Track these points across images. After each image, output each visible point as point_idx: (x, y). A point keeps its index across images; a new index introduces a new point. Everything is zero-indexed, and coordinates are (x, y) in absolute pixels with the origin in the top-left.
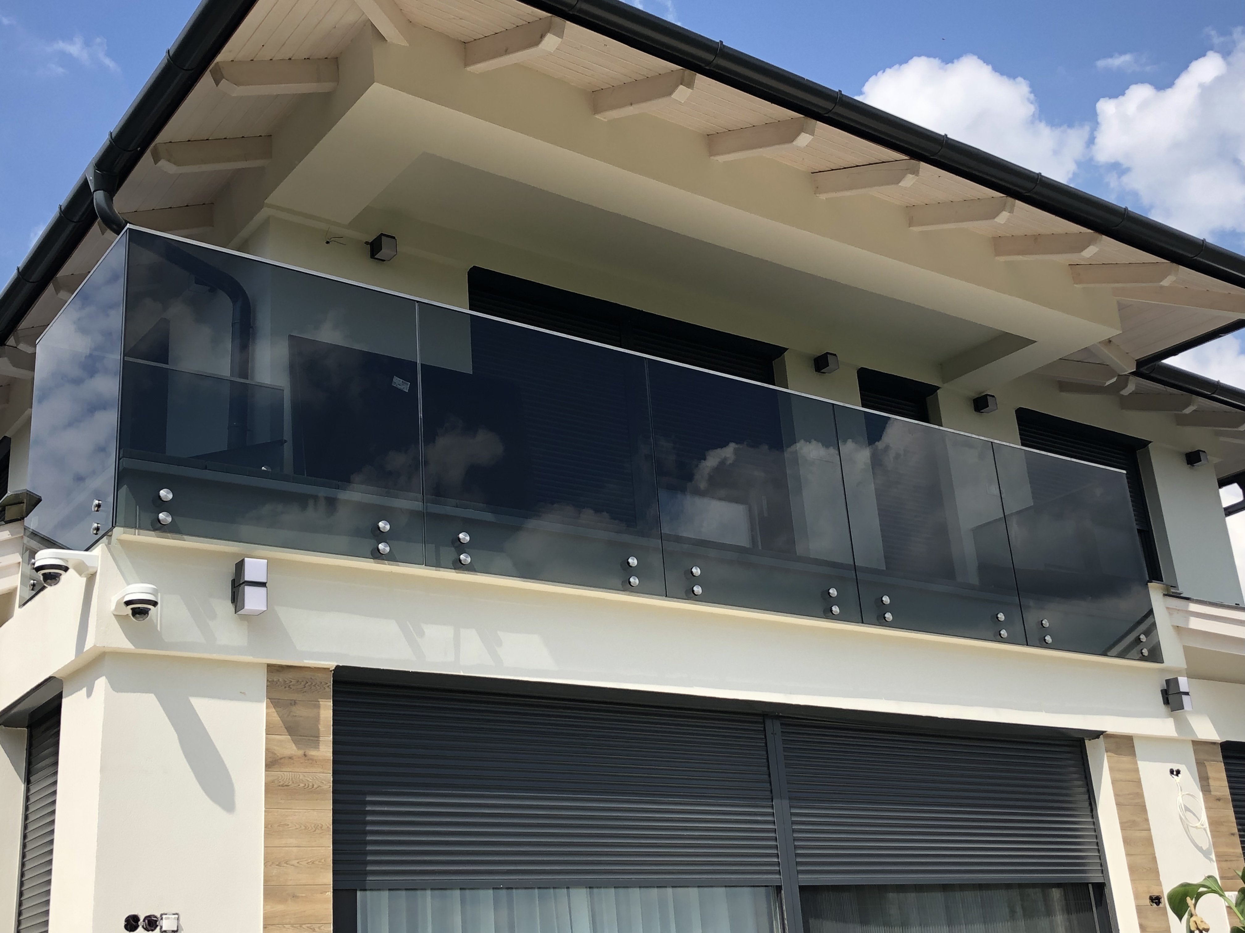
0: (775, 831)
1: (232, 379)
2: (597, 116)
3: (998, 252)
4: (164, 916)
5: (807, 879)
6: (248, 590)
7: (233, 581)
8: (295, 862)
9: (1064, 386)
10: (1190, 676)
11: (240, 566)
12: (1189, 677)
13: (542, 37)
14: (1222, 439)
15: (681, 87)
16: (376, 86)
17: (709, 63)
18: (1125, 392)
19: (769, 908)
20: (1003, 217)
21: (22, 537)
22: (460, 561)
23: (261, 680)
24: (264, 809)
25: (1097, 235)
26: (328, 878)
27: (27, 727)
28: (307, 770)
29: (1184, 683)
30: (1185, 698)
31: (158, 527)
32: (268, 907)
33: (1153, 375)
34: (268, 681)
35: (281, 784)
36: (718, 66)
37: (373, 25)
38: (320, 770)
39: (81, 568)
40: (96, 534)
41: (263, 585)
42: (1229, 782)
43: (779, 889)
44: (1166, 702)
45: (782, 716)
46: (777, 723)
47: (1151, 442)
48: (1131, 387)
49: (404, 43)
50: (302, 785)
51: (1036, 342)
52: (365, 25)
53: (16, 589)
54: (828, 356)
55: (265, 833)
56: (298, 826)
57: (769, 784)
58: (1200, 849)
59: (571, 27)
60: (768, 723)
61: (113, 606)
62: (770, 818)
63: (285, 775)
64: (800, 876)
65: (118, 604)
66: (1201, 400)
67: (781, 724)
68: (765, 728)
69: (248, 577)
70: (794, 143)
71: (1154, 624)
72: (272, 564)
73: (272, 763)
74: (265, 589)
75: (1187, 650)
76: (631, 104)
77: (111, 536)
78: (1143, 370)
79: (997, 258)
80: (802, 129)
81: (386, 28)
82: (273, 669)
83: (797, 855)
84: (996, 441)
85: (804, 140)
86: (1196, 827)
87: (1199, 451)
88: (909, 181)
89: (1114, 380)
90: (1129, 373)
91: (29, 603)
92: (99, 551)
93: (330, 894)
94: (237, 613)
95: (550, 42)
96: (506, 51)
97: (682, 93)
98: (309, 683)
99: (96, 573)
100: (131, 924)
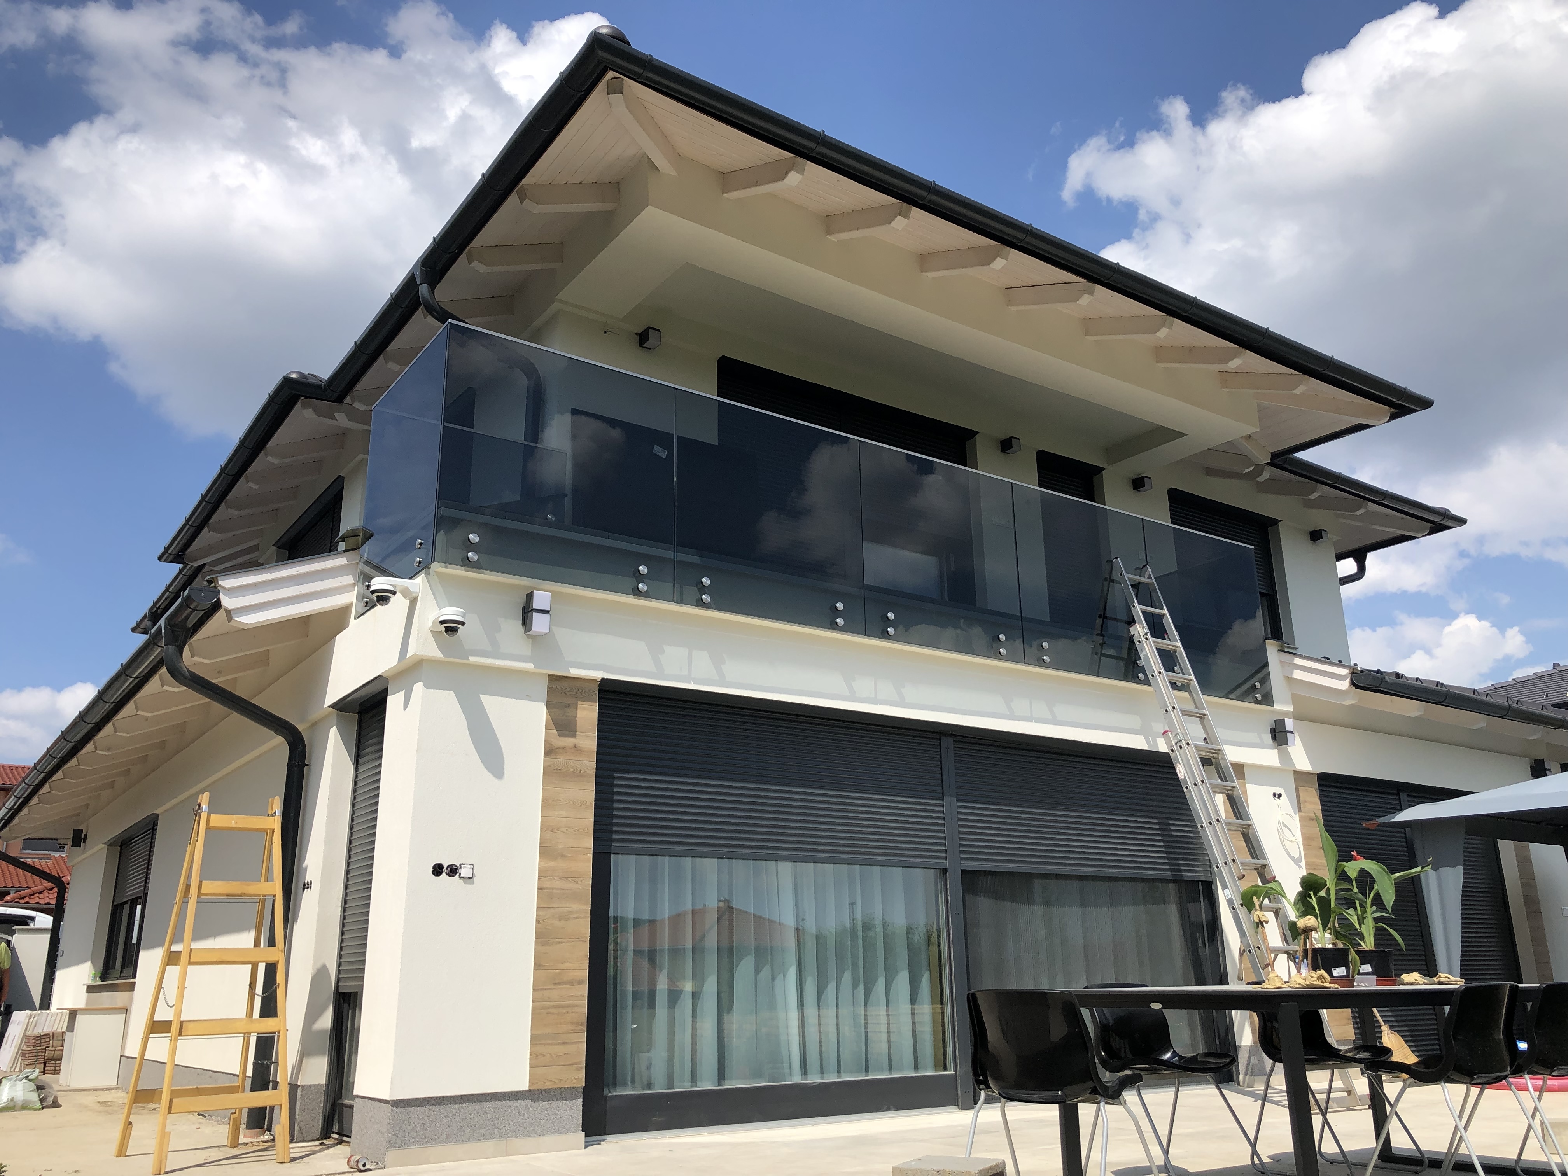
0: (944, 825)
1: (526, 443)
2: (830, 237)
3: (1159, 360)
4: (462, 866)
5: (968, 865)
6: (535, 616)
7: (524, 608)
8: (564, 830)
9: (1210, 472)
10: (1296, 717)
11: (530, 597)
12: (1294, 718)
13: (787, 173)
14: (1341, 520)
15: (899, 217)
16: (650, 209)
17: (924, 198)
18: (1260, 479)
19: (936, 886)
20: (1163, 333)
21: (358, 563)
22: (702, 600)
23: (543, 688)
24: (542, 787)
25: (1241, 349)
26: (589, 843)
27: (358, 713)
28: (576, 758)
29: (1289, 724)
30: (1288, 735)
31: (467, 563)
32: (542, 863)
33: (1285, 466)
34: (548, 687)
35: (556, 768)
36: (930, 201)
37: (649, 158)
38: (587, 759)
39: (406, 593)
40: (418, 566)
41: (547, 612)
42: (1322, 805)
43: (945, 871)
44: (1274, 738)
45: (953, 735)
46: (951, 740)
47: (1280, 521)
48: (1266, 475)
49: (674, 173)
50: (572, 770)
51: (1187, 435)
52: (642, 157)
53: (352, 604)
54: (1013, 440)
55: (542, 806)
56: (567, 801)
57: (941, 788)
58: (1292, 858)
59: (811, 166)
60: (944, 739)
61: (430, 624)
62: (941, 815)
63: (558, 761)
64: (962, 862)
65: (434, 622)
66: (1324, 487)
67: (954, 741)
68: (940, 743)
69: (536, 606)
70: (991, 266)
71: (1268, 674)
72: (554, 596)
73: (549, 751)
74: (548, 616)
75: (1294, 696)
76: (858, 229)
77: (430, 568)
78: (1277, 461)
79: (1159, 364)
80: (998, 255)
81: (659, 160)
82: (552, 678)
83: (961, 845)
84: (1146, 518)
85: (999, 263)
86: (1291, 841)
87: (1321, 530)
88: (1085, 300)
89: (1252, 468)
90: (1266, 463)
91: (362, 616)
92: (420, 579)
93: (591, 856)
94: (527, 633)
95: (793, 178)
96: (757, 182)
97: (900, 222)
98: (580, 691)
99: (418, 597)
100: (438, 870)
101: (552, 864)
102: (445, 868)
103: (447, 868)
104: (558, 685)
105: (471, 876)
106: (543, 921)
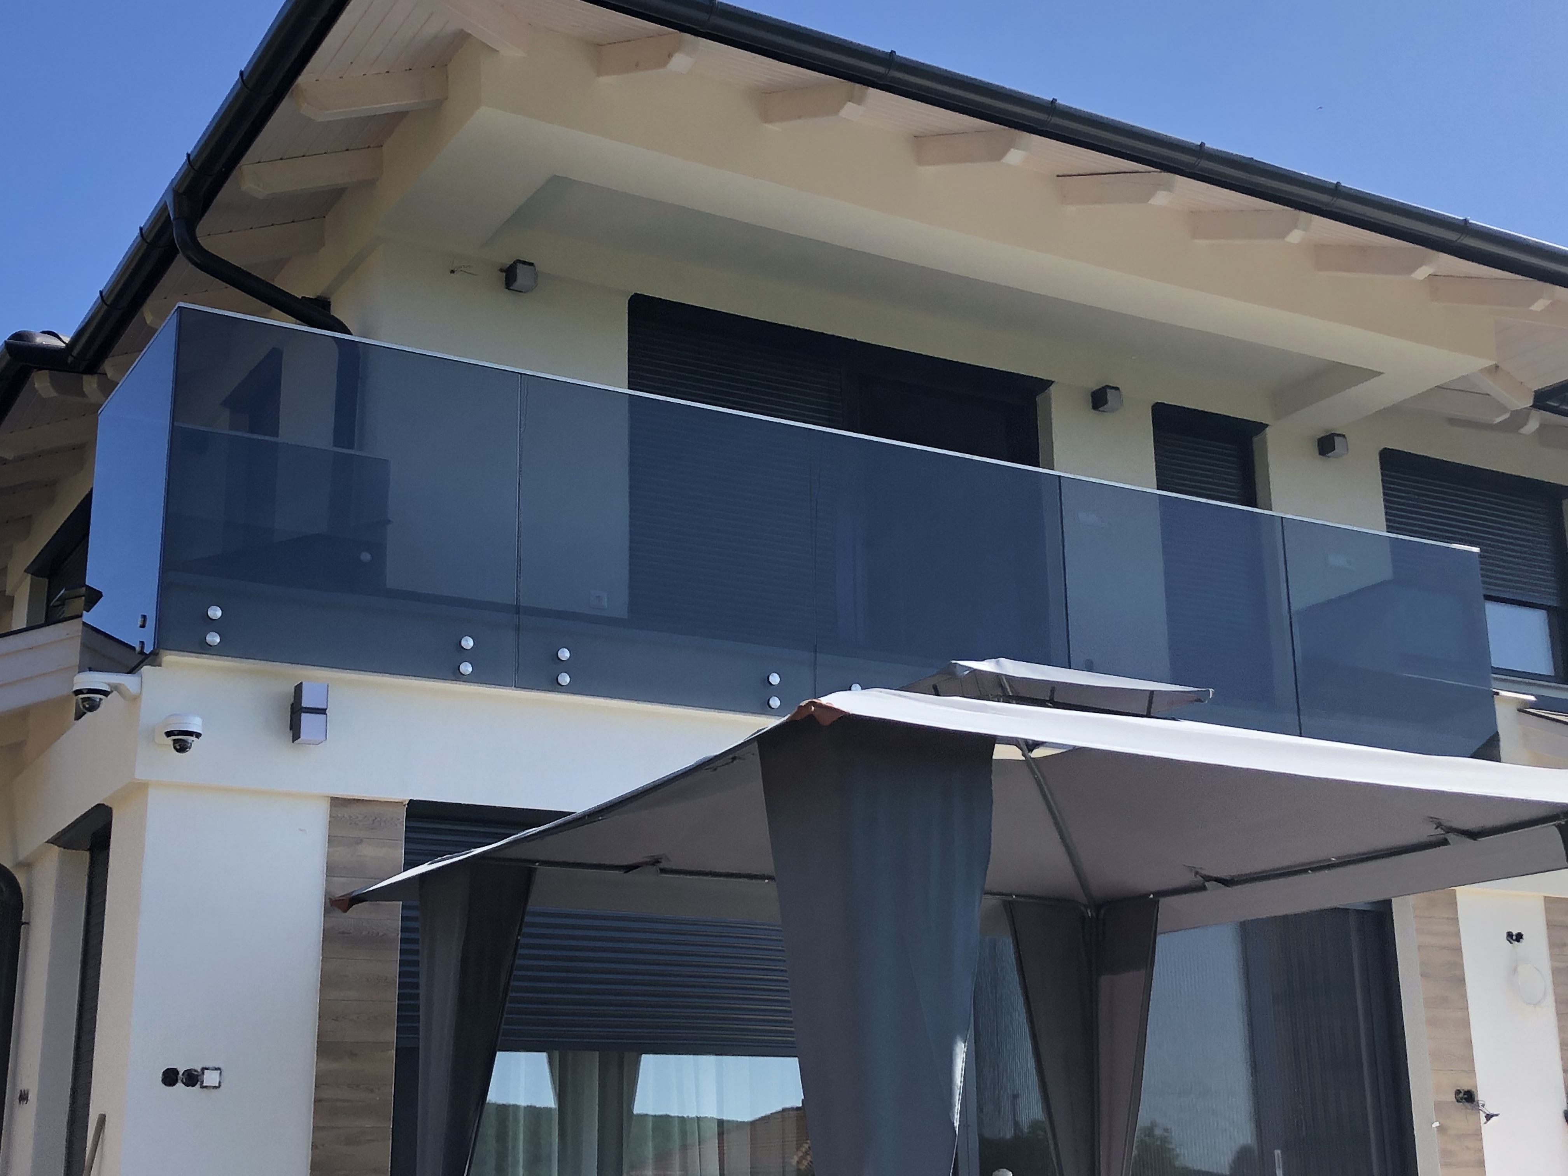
3: (1322, 267)
4: (205, 1070)
6: (304, 716)
7: (291, 709)
8: (354, 1018)
11: (298, 691)
13: (670, 56)
15: (849, 103)
16: (484, 109)
17: (882, 76)
18: (1526, 431)
20: (1298, 235)
22: (558, 682)
23: (322, 816)
24: (319, 958)
25: (1430, 252)
26: (391, 1035)
27: (88, 850)
28: (371, 916)
31: (203, 649)
32: (321, 1065)
34: (330, 814)
35: (342, 931)
38: (387, 916)
39: (123, 693)
41: (322, 711)
48: (1532, 425)
50: (365, 933)
51: (1383, 373)
54: (1110, 390)
55: (320, 986)
56: (358, 979)
63: (341, 920)
65: (157, 734)
69: (307, 703)
70: (1004, 160)
71: (1497, 749)
74: (324, 716)
76: (800, 118)
80: (1009, 143)
82: (336, 802)
85: (1017, 155)
88: (1162, 198)
89: (1508, 415)
90: (1528, 407)
92: (143, 673)
93: (394, 1053)
94: (296, 742)
95: (681, 61)
97: (852, 110)
98: (379, 819)
99: (139, 697)
100: (170, 1077)
101: (335, 1066)
102: (181, 1073)
103: (183, 1074)
104: (345, 812)
105: (217, 1085)
106: (323, 1145)
